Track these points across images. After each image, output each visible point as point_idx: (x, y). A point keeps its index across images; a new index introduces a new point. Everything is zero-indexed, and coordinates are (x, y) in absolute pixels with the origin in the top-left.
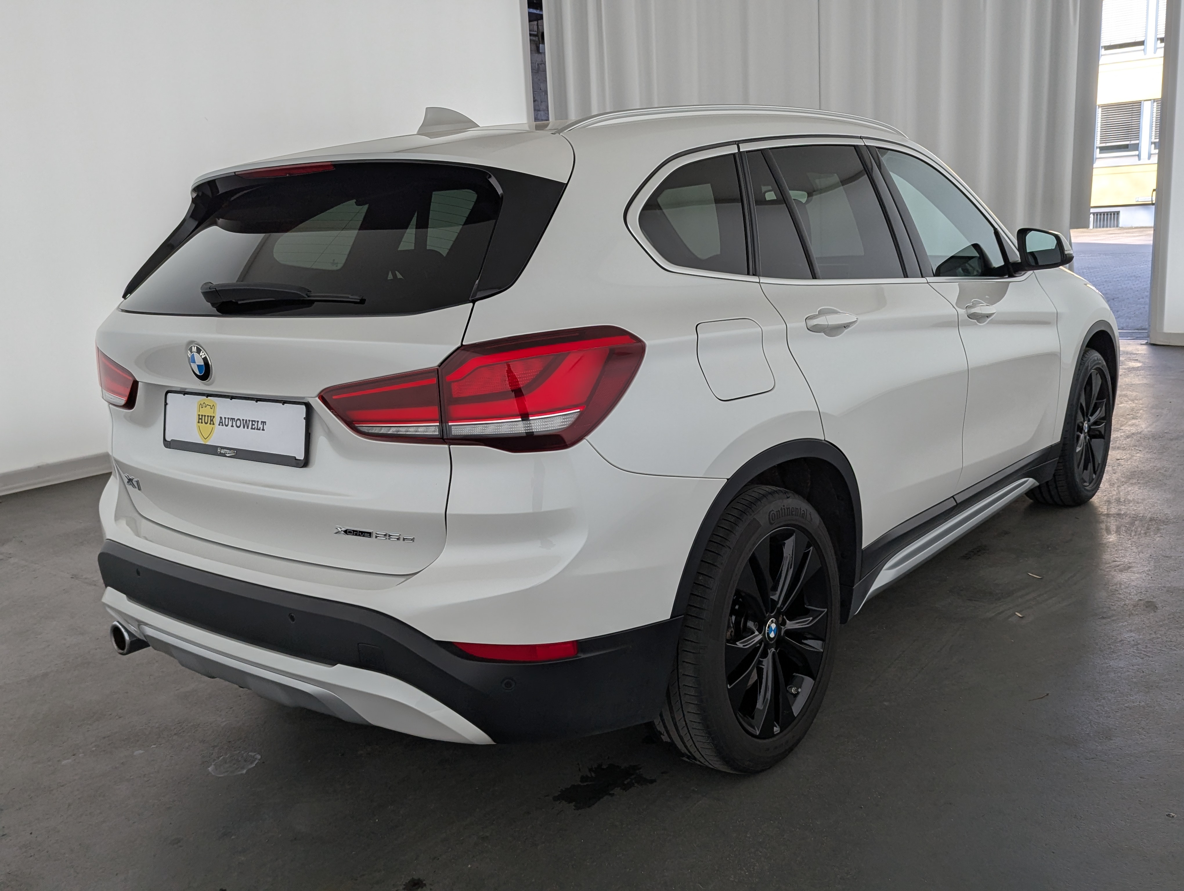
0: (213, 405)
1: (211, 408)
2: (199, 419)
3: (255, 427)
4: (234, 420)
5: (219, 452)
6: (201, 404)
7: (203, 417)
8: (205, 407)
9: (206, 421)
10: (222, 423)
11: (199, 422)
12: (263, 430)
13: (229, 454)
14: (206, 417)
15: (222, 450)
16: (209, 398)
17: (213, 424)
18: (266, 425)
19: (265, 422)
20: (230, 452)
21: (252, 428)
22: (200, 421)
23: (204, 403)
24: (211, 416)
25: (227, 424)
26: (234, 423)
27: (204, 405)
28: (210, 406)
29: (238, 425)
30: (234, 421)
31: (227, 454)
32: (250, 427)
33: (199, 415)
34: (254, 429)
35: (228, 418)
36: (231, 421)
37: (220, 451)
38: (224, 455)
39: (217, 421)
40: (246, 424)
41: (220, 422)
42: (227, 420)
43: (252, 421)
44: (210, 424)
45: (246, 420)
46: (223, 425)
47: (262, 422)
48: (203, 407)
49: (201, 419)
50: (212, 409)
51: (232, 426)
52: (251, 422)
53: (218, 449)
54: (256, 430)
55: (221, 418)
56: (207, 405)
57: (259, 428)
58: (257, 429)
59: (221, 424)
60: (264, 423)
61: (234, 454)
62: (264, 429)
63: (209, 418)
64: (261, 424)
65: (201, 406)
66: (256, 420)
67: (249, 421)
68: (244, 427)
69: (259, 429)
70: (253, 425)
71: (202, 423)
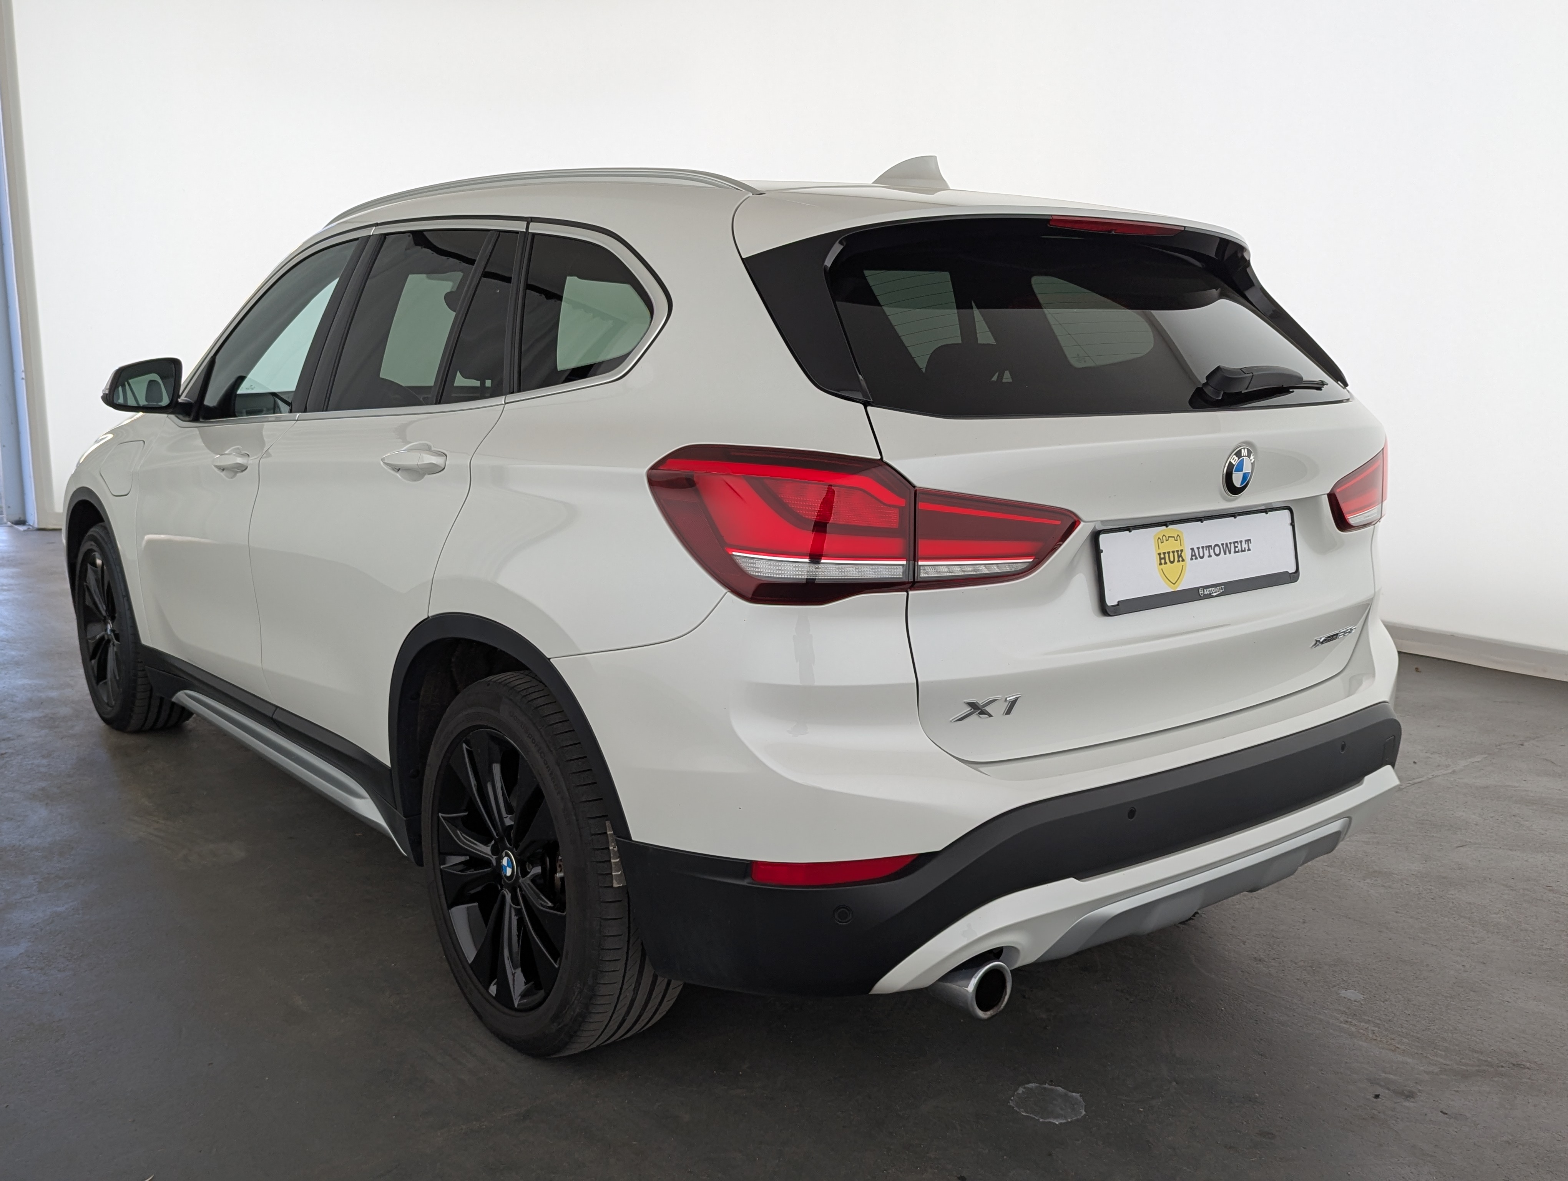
0: (1178, 535)
1: (1175, 540)
2: (1161, 559)
3: (1239, 549)
4: (1210, 548)
5: (1202, 594)
6: (1159, 538)
7: (1167, 555)
8: (1167, 540)
9: (1172, 559)
10: (1195, 555)
11: (1161, 564)
12: (1249, 550)
13: (1215, 592)
14: (1171, 554)
15: (1205, 590)
16: (1170, 527)
17: (1183, 560)
18: (1251, 543)
19: (1250, 540)
20: (1217, 590)
21: (1235, 552)
22: (1163, 561)
23: (1164, 535)
24: (1177, 551)
25: (1201, 555)
26: (1212, 551)
27: (1164, 538)
28: (1174, 537)
29: (1217, 552)
30: (1212, 549)
31: (1213, 593)
32: (1233, 550)
33: (1159, 554)
34: (1238, 552)
35: (1203, 547)
36: (1206, 550)
37: (1202, 592)
38: (1209, 596)
39: (1187, 554)
40: (1226, 548)
41: (1192, 556)
42: (1201, 550)
43: (1234, 543)
44: (1179, 561)
45: (1227, 544)
46: (1196, 558)
47: (1246, 541)
48: (1163, 542)
49: (1164, 558)
50: (1177, 540)
51: (1210, 556)
52: (1232, 545)
53: (1200, 591)
54: (1240, 553)
55: (1192, 549)
56: (1169, 537)
57: (1243, 549)
58: (1242, 551)
59: (1194, 557)
60: (1248, 541)
61: (1221, 591)
62: (1250, 548)
63: (1176, 554)
64: (1246, 544)
65: (1160, 540)
66: (1239, 540)
67: (1230, 543)
68: (1225, 553)
69: (1245, 551)
70: (1235, 547)
71: (1166, 563)
